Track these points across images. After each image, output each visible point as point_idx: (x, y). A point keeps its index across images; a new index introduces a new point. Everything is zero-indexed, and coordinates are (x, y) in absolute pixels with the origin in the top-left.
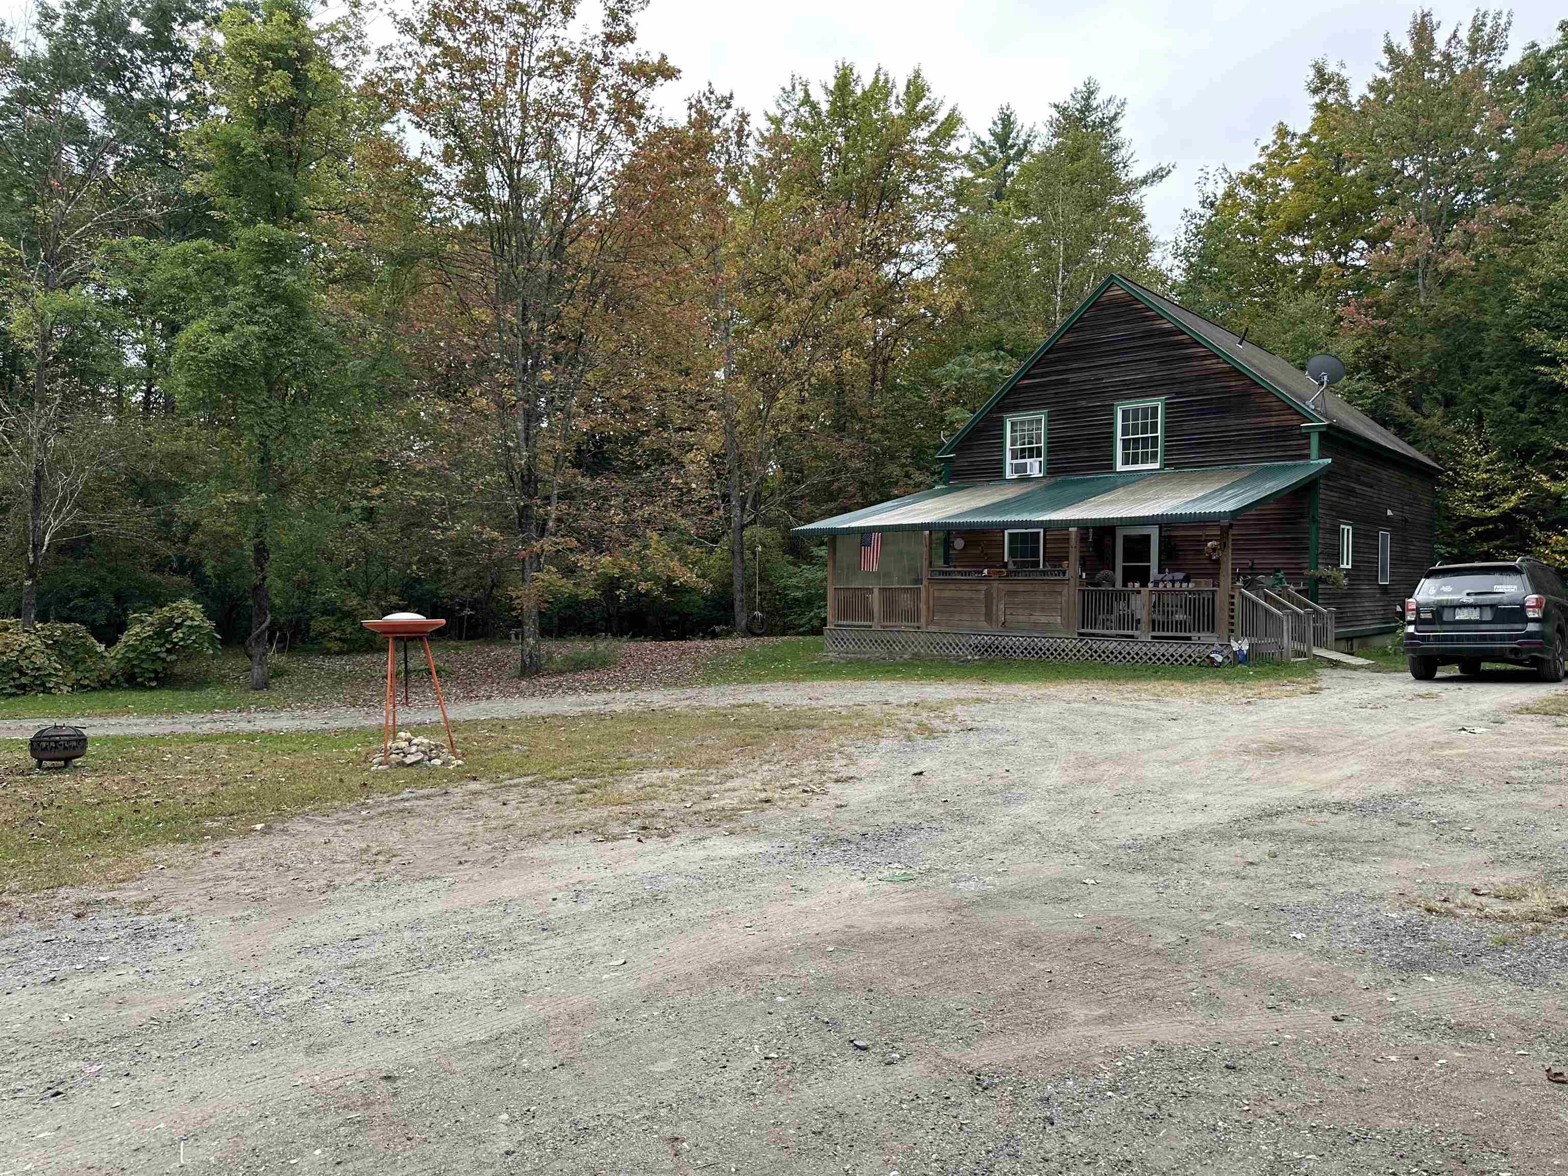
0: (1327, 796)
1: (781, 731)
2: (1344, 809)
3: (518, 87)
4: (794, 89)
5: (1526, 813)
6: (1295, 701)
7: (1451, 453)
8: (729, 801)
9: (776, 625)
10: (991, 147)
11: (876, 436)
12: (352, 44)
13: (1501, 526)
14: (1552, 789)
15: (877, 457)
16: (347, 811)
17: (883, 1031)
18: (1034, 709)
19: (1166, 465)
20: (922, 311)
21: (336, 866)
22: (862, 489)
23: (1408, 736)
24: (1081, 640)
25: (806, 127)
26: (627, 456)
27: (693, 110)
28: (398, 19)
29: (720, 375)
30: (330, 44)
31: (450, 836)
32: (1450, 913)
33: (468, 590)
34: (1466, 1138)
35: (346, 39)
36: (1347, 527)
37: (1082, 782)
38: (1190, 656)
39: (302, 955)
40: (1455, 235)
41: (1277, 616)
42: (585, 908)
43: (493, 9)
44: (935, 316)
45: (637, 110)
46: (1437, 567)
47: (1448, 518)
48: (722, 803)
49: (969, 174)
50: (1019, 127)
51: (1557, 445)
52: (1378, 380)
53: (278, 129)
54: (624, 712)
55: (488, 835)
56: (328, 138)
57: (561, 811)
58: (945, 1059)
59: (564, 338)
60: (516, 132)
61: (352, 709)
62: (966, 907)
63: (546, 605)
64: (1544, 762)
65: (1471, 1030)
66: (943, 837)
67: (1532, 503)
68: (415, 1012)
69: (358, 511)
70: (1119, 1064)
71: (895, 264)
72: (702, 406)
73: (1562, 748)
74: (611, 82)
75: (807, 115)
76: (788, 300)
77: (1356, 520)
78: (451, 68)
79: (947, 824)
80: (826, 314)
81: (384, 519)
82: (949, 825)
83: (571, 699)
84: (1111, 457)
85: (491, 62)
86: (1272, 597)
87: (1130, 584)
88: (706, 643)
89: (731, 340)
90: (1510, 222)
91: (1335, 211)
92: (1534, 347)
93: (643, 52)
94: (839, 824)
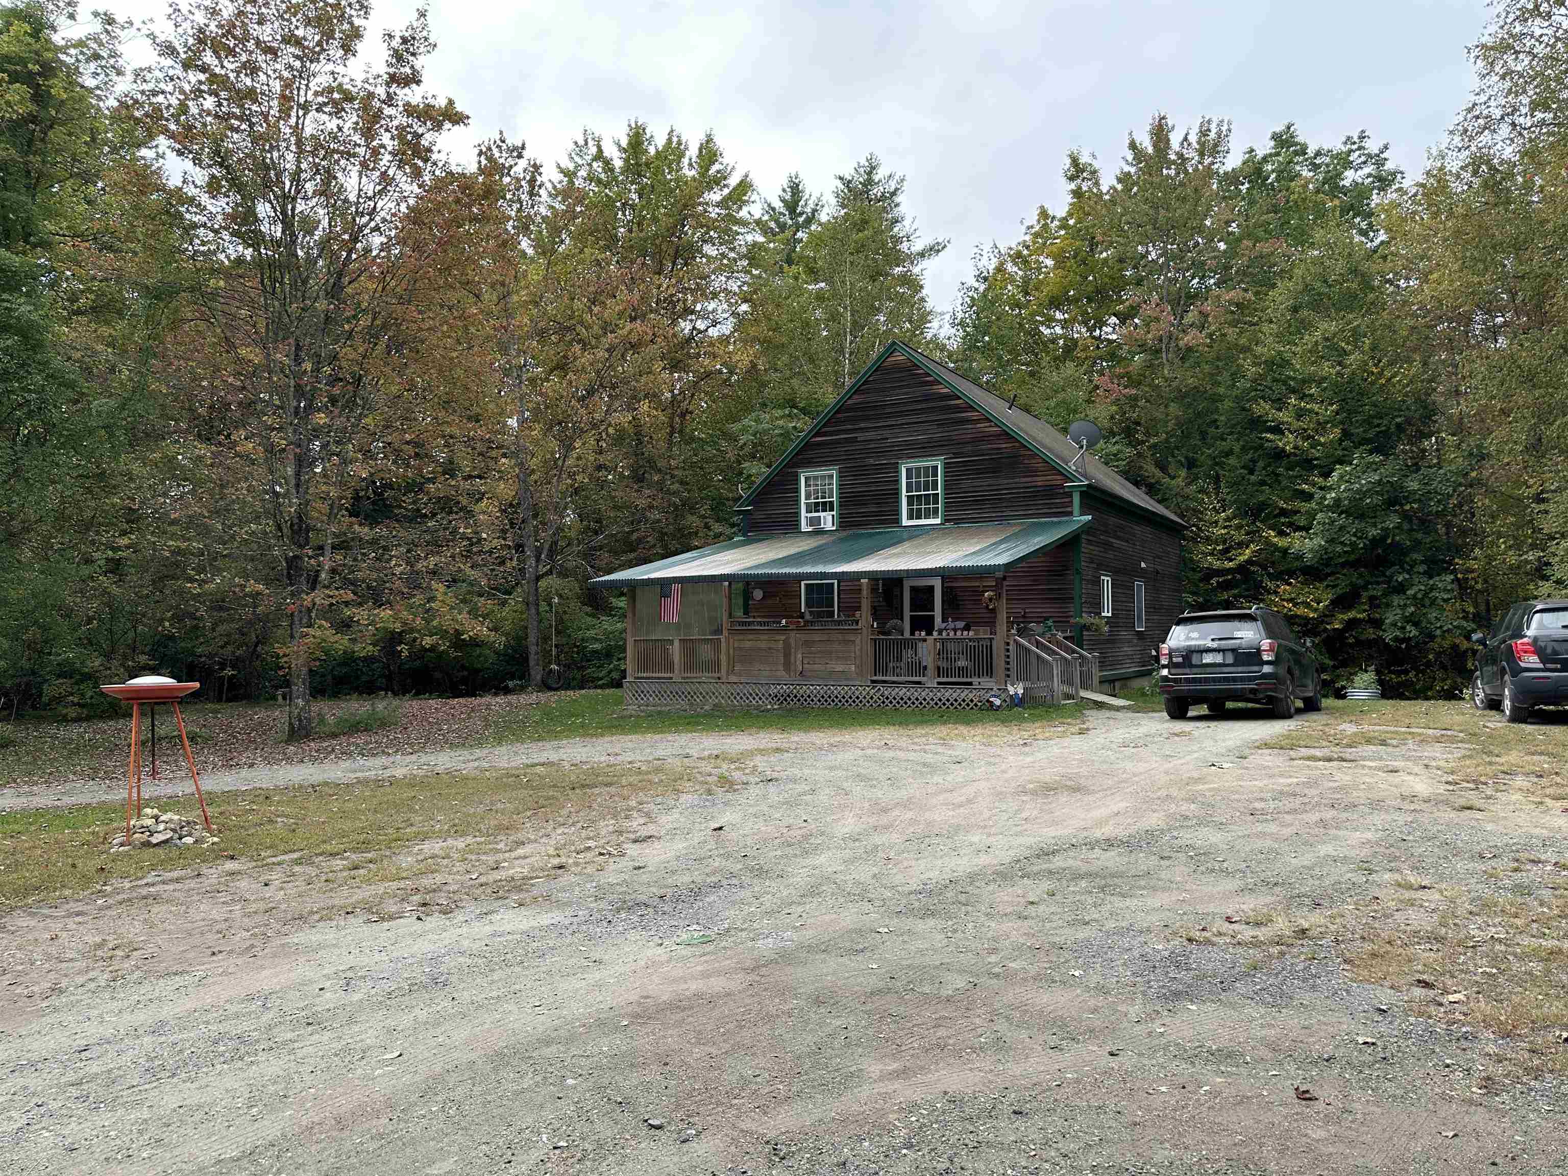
0: (1098, 834)
1: (577, 791)
2: (1112, 845)
3: (293, 121)
4: (586, 144)
5: (1268, 843)
6: (1066, 741)
7: (1194, 510)
8: (519, 870)
9: (574, 679)
10: (780, 213)
11: (676, 486)
12: (104, 63)
13: (1238, 576)
14: (1288, 818)
15: (676, 508)
16: (80, 901)
17: (678, 1106)
18: (831, 757)
19: (947, 521)
20: (718, 367)
21: (64, 965)
22: (662, 540)
23: (1166, 773)
24: (874, 688)
25: (599, 182)
26: (410, 504)
27: (483, 157)
28: (158, 41)
29: (513, 422)
30: (78, 61)
31: (203, 923)
32: (1208, 942)
33: (230, 648)
34: (1230, 1163)
35: (97, 57)
36: (1106, 578)
37: (875, 828)
38: (972, 701)
39: (16, 1074)
40: (1191, 316)
41: (1047, 661)
42: (356, 997)
43: (266, 39)
44: (731, 373)
45: (424, 154)
46: (1185, 615)
47: (1194, 570)
48: (511, 872)
49: (761, 239)
50: (807, 196)
51: (1282, 504)
52: (1130, 444)
53: (14, 145)
54: (405, 777)
55: (246, 920)
56: (74, 160)
57: (331, 890)
58: (742, 1131)
59: (341, 380)
60: (290, 166)
61: (91, 783)
62: (764, 966)
63: (318, 663)
64: (1281, 793)
65: (1229, 1056)
66: (743, 894)
67: (1263, 556)
68: (153, 1131)
69: (102, 562)
70: (913, 1119)
71: (691, 321)
72: (494, 453)
73: (1295, 780)
74: (396, 123)
75: (600, 170)
76: (584, 349)
77: (1115, 572)
78: (217, 95)
79: (746, 880)
80: (623, 366)
81: (133, 570)
82: (748, 881)
83: (346, 764)
84: (897, 512)
85: (263, 94)
86: (1042, 644)
87: (917, 633)
88: (498, 699)
89: (524, 387)
90: (1237, 305)
91: (1090, 289)
92: (1260, 416)
93: (429, 95)
94: (636, 888)
